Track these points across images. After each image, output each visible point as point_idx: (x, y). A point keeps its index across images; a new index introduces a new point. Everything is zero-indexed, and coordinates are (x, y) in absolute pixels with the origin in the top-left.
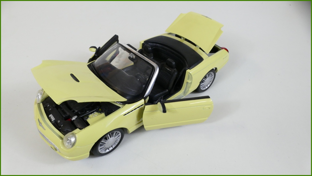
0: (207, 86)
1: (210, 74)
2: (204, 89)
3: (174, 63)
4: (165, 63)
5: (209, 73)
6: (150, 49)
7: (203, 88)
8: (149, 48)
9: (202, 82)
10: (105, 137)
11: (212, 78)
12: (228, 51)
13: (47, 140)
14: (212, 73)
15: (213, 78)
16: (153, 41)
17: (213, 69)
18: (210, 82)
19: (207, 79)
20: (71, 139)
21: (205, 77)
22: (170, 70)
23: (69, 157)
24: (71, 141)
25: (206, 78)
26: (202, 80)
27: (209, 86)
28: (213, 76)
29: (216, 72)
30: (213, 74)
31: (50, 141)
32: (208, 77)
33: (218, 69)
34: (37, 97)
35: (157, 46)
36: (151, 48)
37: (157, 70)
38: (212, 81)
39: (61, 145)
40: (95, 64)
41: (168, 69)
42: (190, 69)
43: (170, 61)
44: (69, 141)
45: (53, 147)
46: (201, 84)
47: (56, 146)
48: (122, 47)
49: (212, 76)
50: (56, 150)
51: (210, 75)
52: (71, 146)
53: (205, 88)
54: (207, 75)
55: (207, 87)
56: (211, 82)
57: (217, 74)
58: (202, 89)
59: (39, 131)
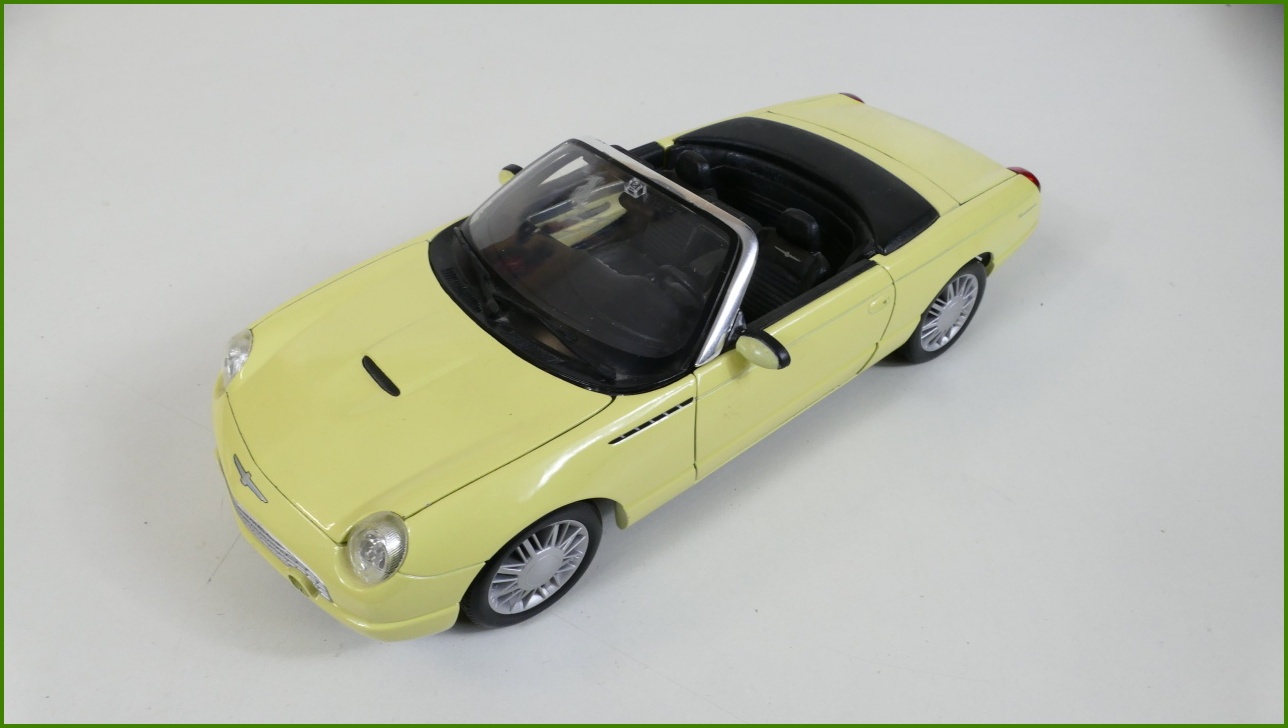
0: (947, 335)
1: (962, 280)
2: (936, 346)
3: (814, 226)
4: (774, 229)
5: (958, 279)
6: (706, 167)
7: (931, 343)
8: (699, 166)
9: (928, 315)
10: (511, 551)
11: (970, 298)
12: (1036, 182)
13: (274, 546)
14: (970, 276)
15: (974, 299)
16: (713, 140)
17: (974, 260)
18: (962, 314)
19: (949, 302)
20: (383, 541)
21: (942, 296)
22: (794, 258)
23: (370, 621)
24: (381, 549)
25: (945, 301)
26: (930, 308)
27: (954, 332)
28: (974, 292)
29: (989, 272)
30: (975, 282)
31: (287, 549)
32: (955, 294)
33: (996, 261)
34: (226, 365)
35: (733, 162)
36: (711, 167)
37: (749, 248)
38: (968, 313)
39: (337, 568)
40: (471, 228)
41: (787, 254)
42: (885, 254)
43: (797, 217)
44: (375, 552)
45: (299, 580)
46: (924, 328)
47: (314, 574)
48: (589, 153)
49: (972, 289)
50: (314, 590)
51: (963, 288)
52: (383, 572)
53: (939, 342)
54: (951, 287)
55: (945, 340)
56: (964, 318)
57: (990, 280)
58: (926, 347)
59: (238, 509)
